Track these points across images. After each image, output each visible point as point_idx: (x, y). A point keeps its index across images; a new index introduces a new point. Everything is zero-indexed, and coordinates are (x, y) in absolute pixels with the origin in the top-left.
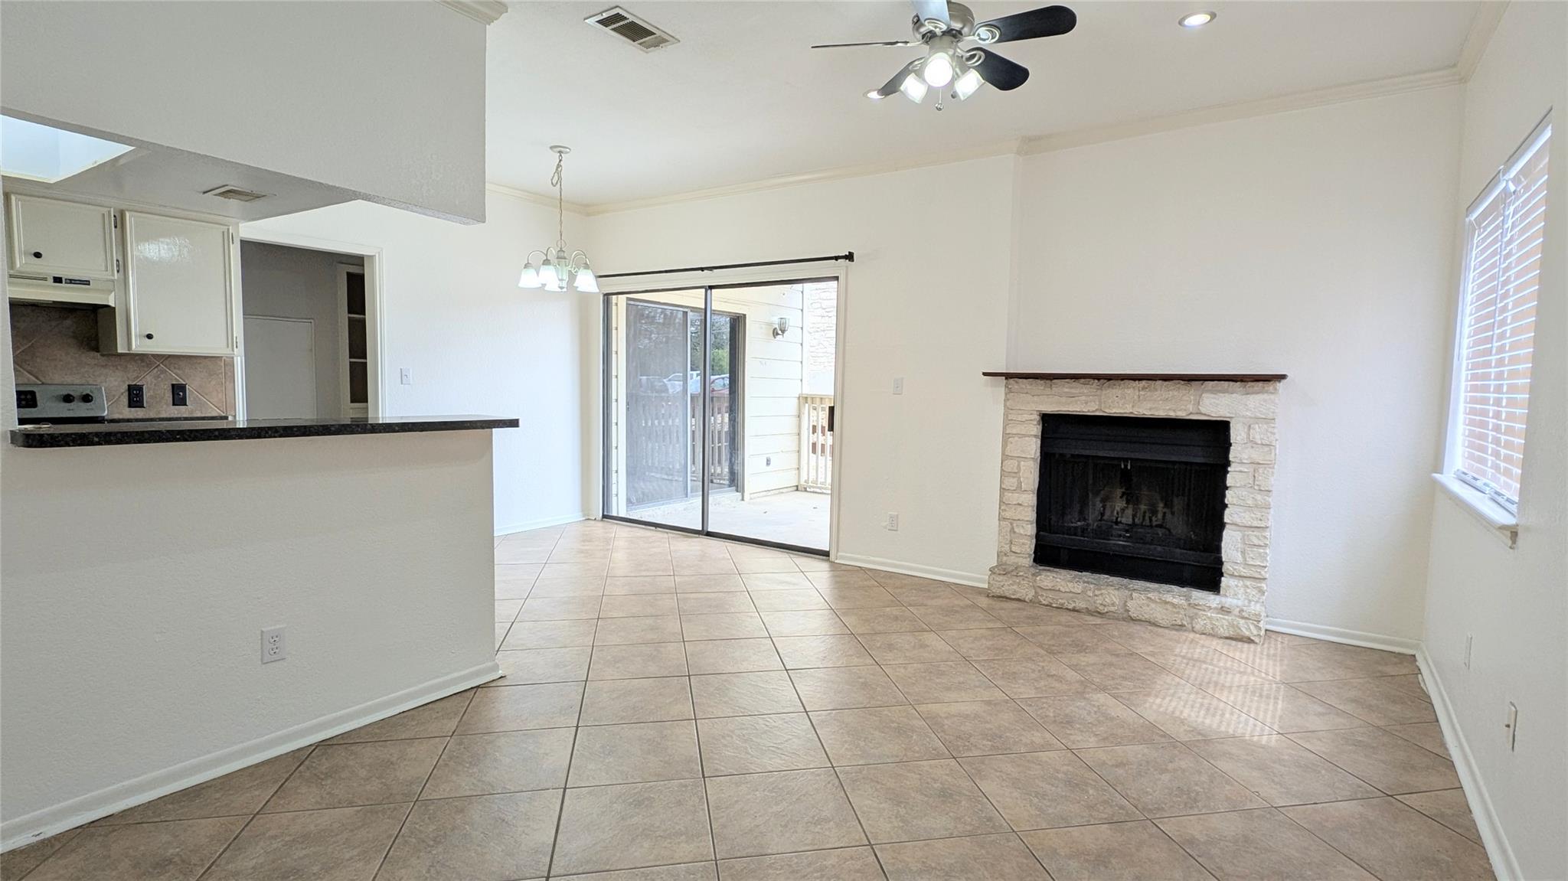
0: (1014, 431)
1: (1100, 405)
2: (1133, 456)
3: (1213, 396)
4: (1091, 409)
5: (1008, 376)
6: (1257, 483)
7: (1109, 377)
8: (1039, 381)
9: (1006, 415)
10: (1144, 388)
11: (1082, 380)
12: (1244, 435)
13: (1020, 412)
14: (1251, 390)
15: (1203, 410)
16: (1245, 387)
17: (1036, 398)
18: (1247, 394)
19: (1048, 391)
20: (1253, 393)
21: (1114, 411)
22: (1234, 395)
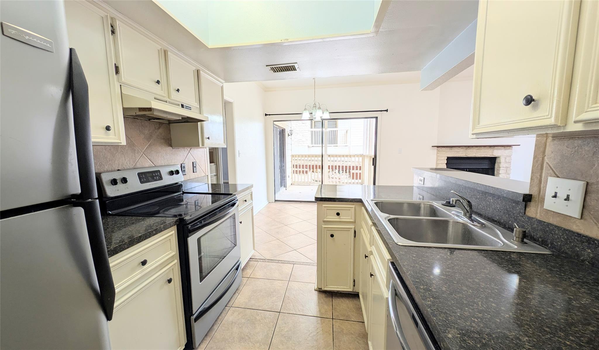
0: (440, 162)
1: (466, 154)
2: (469, 167)
3: (497, 151)
4: (463, 155)
5: (438, 147)
6: (507, 172)
7: (469, 146)
8: (448, 148)
9: (437, 158)
10: (478, 149)
11: (461, 147)
12: (504, 160)
13: (442, 157)
14: (506, 149)
15: (494, 154)
16: (505, 148)
17: (447, 153)
18: (505, 150)
19: (451, 151)
20: (507, 150)
21: (470, 155)
22: (502, 150)
